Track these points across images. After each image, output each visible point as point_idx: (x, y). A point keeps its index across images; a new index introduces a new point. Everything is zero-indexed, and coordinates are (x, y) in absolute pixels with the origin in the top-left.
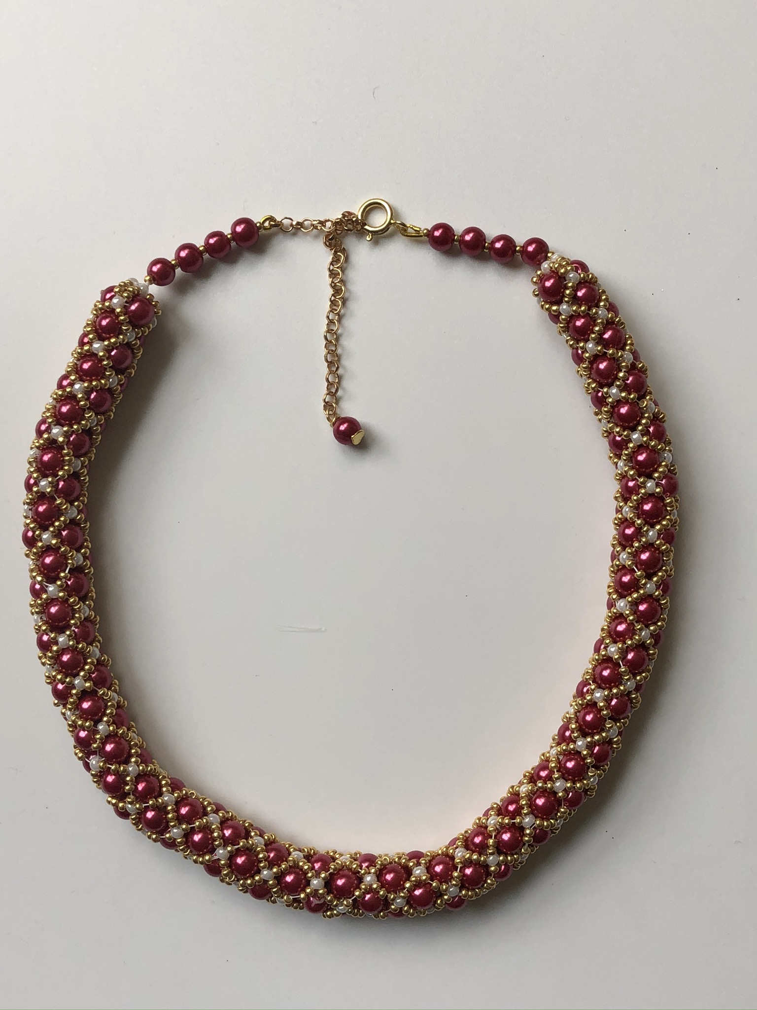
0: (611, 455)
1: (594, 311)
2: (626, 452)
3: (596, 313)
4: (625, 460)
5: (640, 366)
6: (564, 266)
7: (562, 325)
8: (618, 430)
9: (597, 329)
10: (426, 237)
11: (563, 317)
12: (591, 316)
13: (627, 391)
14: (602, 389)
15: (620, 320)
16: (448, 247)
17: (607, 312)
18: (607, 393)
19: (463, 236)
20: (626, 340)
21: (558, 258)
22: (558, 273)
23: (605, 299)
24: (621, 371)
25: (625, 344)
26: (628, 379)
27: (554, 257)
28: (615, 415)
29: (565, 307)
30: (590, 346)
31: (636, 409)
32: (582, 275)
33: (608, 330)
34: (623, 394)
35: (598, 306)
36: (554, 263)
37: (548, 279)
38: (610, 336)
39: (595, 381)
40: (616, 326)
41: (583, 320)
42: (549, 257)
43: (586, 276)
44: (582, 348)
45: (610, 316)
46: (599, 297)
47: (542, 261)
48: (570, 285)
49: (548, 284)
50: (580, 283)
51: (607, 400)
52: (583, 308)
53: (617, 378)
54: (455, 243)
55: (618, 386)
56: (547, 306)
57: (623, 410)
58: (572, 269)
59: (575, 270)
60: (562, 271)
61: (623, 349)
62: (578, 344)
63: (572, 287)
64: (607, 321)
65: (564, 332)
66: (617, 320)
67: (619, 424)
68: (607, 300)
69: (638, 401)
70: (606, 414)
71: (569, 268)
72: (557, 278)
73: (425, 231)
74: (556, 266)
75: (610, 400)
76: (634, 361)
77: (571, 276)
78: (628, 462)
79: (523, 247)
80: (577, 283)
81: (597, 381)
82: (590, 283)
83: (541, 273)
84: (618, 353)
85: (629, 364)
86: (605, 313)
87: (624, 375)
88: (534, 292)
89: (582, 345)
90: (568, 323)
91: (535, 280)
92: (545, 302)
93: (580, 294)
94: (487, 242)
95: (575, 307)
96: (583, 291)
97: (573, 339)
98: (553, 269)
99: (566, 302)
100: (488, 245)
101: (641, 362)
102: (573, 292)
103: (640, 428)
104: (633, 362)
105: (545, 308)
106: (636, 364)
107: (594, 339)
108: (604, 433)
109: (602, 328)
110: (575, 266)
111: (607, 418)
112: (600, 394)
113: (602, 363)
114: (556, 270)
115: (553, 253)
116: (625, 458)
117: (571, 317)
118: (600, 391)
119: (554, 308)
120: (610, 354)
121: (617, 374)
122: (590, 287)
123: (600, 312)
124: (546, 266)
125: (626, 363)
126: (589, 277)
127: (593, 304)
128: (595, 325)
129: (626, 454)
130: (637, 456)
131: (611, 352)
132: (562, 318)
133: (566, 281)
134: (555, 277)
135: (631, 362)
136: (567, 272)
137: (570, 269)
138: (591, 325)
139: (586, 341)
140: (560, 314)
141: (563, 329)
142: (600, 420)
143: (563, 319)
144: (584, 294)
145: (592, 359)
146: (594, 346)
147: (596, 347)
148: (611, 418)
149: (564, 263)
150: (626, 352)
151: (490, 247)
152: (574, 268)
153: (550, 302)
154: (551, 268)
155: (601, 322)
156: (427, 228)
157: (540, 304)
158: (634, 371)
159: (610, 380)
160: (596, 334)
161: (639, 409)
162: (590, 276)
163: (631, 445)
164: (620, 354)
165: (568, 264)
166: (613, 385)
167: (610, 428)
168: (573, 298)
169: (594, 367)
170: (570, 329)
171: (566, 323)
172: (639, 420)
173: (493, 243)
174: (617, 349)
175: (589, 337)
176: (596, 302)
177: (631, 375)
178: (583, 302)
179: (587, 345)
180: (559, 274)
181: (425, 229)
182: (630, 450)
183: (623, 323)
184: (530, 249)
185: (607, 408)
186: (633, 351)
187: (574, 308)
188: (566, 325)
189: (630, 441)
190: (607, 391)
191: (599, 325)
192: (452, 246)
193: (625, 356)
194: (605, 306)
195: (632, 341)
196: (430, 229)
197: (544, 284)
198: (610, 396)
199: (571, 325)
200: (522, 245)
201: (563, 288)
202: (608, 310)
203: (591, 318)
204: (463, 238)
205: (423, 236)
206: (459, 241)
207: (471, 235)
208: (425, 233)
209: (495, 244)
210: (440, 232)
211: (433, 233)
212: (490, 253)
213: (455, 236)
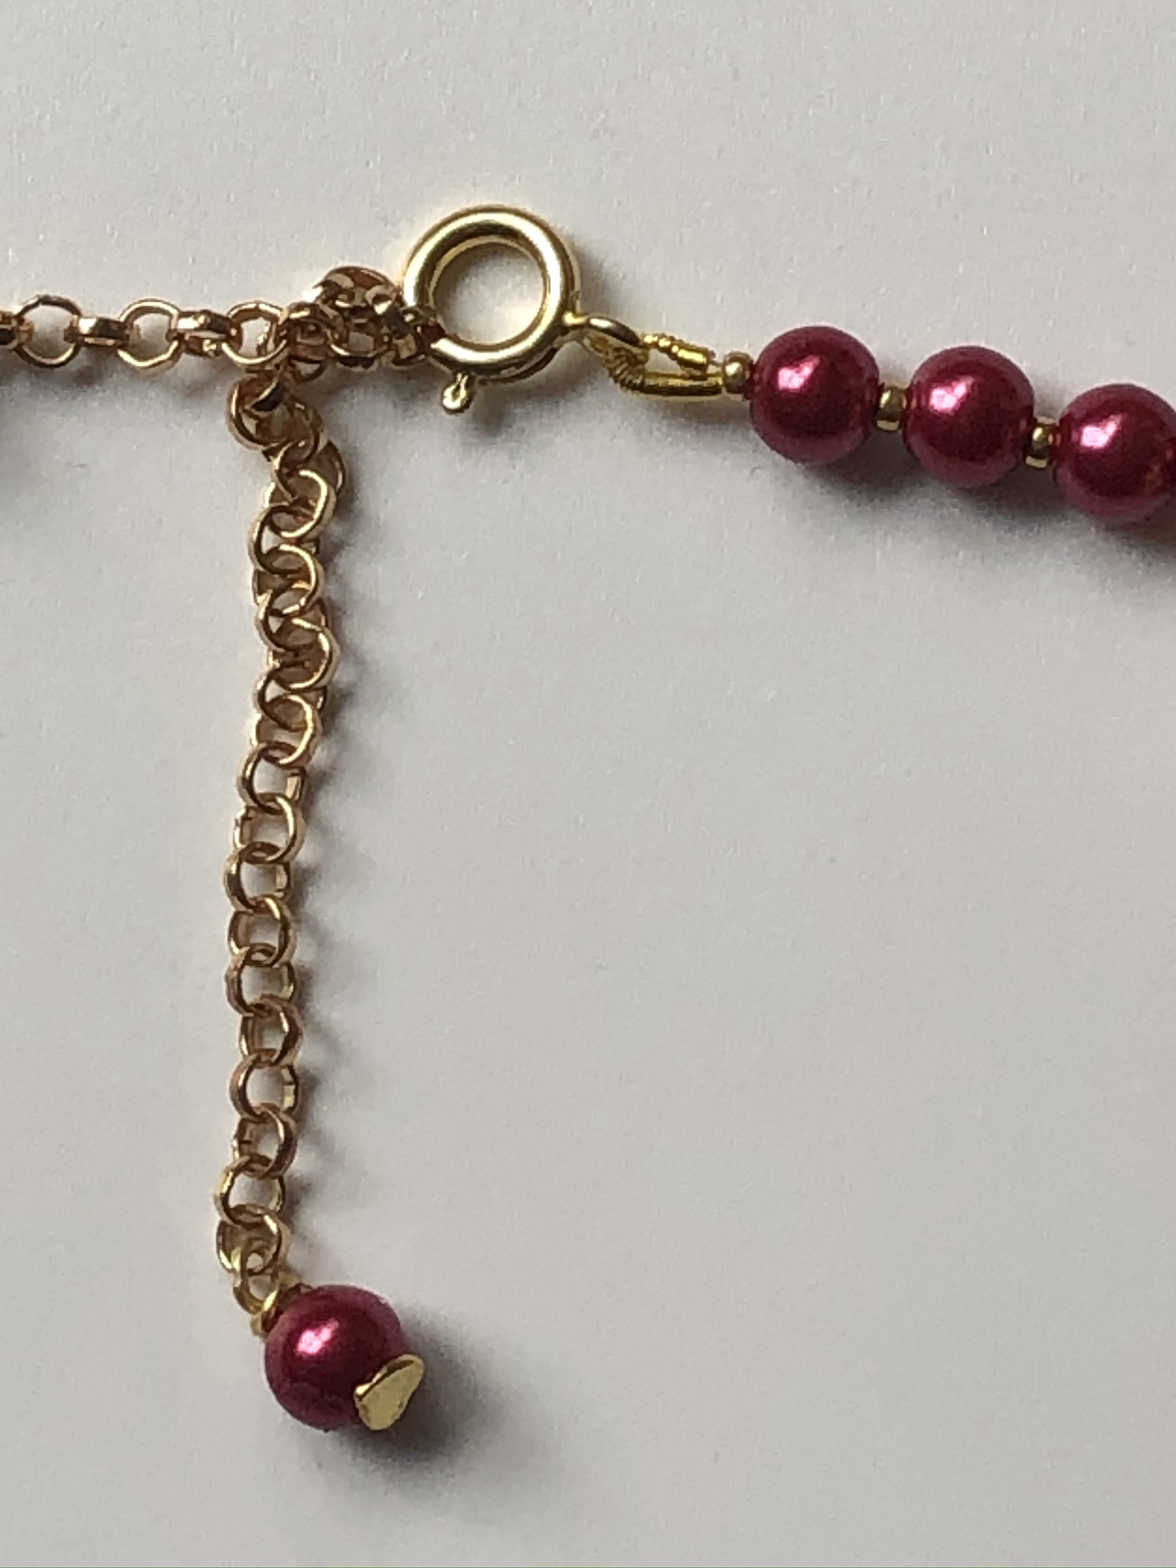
10: (738, 397)
16: (848, 443)
19: (920, 389)
73: (732, 369)
94: (1041, 419)
100: (1044, 438)
151: (1054, 447)
156: (741, 350)
173: (1070, 424)
181: (734, 358)
192: (866, 440)
196: (755, 358)
204: (923, 402)
205: (724, 390)
206: (903, 417)
207: (961, 389)
208: (735, 376)
209: (1080, 434)
210: (807, 370)
211: (774, 376)
212: (1055, 477)
213: (880, 390)
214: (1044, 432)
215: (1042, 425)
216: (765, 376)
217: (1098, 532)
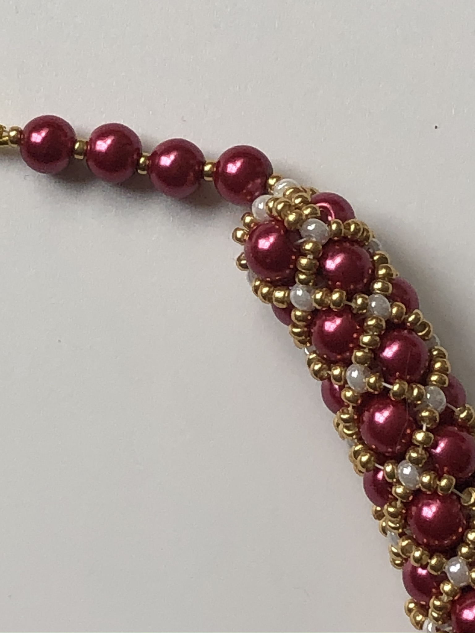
0: (412, 606)
1: (360, 301)
2: (438, 603)
3: (365, 305)
4: (436, 619)
5: (462, 416)
6: (297, 207)
7: (296, 330)
8: (417, 554)
9: (366, 339)
10: (15, 146)
11: (298, 313)
12: (355, 312)
13: (435, 470)
14: (382, 465)
15: (417, 319)
16: (62, 164)
17: (389, 304)
18: (392, 475)
19: (92, 142)
20: (432, 360)
21: (287, 190)
22: (283, 221)
23: (384, 276)
24: (421, 428)
25: (430, 370)
26: (435, 446)
27: (280, 187)
28: (411, 522)
29: (300, 293)
30: (355, 374)
31: (455, 510)
32: (334, 227)
33: (393, 341)
34: (426, 479)
35: (369, 291)
36: (276, 199)
37: (266, 234)
38: (396, 354)
39: (367, 449)
40: (410, 333)
41: (338, 321)
42: (271, 186)
43: (342, 227)
44: (338, 378)
45: (394, 310)
46: (373, 271)
47: (257, 194)
48: (308, 246)
49: (264, 244)
50: (331, 241)
51: (394, 489)
52: (335, 296)
53: (411, 444)
54: (76, 157)
55: (415, 462)
56: (265, 290)
57: (429, 512)
58: (313, 214)
59: (319, 215)
60: (292, 217)
61: (425, 382)
62: (330, 370)
63: (312, 251)
64: (388, 322)
65: (303, 343)
66: (410, 319)
67: (420, 542)
68: (388, 277)
69: (458, 493)
70: (393, 519)
71: (307, 212)
72: (282, 232)
73: (13, 134)
74: (280, 207)
75: (400, 490)
76: (449, 405)
77: (311, 227)
78: (444, 623)
79: (217, 165)
80: (324, 242)
81: (372, 449)
82: (353, 241)
83: (251, 221)
84: (413, 389)
85: (437, 414)
86: (384, 306)
87: (427, 437)
88: (239, 259)
89: (337, 372)
90: (310, 325)
91: (239, 234)
92: (261, 281)
93: (331, 265)
94: (144, 154)
95: (321, 294)
96: (338, 260)
97: (321, 359)
98: (275, 213)
99: (302, 282)
100: (144, 162)
101: (465, 409)
102: (314, 262)
103: (464, 550)
104: (447, 407)
105: (262, 293)
106: (453, 412)
107: (361, 362)
108: (394, 557)
109: (378, 338)
110: (320, 207)
111: (397, 529)
112: (380, 476)
113: (380, 410)
114: (280, 216)
115: (279, 179)
116: (435, 615)
117: (315, 313)
118: (380, 470)
119: (279, 294)
120: (395, 394)
121: (411, 435)
122: (353, 251)
123: (373, 304)
124: (261, 206)
125: (430, 411)
126: (349, 229)
127: (359, 286)
128: (364, 332)
129: (436, 608)
130: (461, 610)
131: (396, 387)
132: (295, 315)
133: (301, 238)
134: (278, 231)
135: (442, 407)
136: (300, 220)
137: (311, 214)
138: (356, 331)
139: (347, 364)
140: (290, 308)
141: (300, 338)
142: (384, 530)
143: (297, 317)
144: (339, 267)
145: (359, 402)
146: (363, 376)
147: (366, 377)
148: (404, 527)
149: (298, 201)
150: (432, 388)
151: (148, 166)
152: (319, 212)
153: (270, 282)
154: (270, 210)
155: (375, 326)
156: (15, 125)
157: (253, 284)
158: (450, 428)
159: (398, 447)
160: (366, 350)
161: (461, 509)
162: (353, 227)
163: (447, 588)
164: (416, 392)
165: (305, 202)
166: (404, 459)
167: (403, 549)
168: (315, 273)
169: (365, 419)
170: (313, 338)
171: (306, 326)
172: (463, 533)
173: (156, 155)
174: (409, 382)
175: (351, 355)
176: (365, 281)
177: (443, 436)
178: (338, 283)
179: (348, 373)
180: (286, 224)
181: (13, 129)
182: (445, 598)
183: (424, 325)
184: (233, 168)
185: (395, 507)
186: (446, 385)
187: (319, 296)
188: (306, 329)
189: (444, 578)
190: (393, 469)
191: (370, 330)
192: (70, 162)
193: (429, 396)
194: (383, 290)
195: (444, 363)
196: (22, 128)
197: (257, 242)
198: (399, 482)
199: (314, 330)
200: (216, 161)
201: (294, 254)
202: (392, 299)
203: (355, 316)
204: (93, 147)
205: (9, 143)
206: (84, 153)
207: (109, 141)
208: (14, 137)
209: (159, 160)
210: (43, 134)
211: (30, 136)
212: (150, 178)
213: (75, 142)
214: (145, 159)
215: (144, 156)
216: (26, 136)
217: (172, 200)
